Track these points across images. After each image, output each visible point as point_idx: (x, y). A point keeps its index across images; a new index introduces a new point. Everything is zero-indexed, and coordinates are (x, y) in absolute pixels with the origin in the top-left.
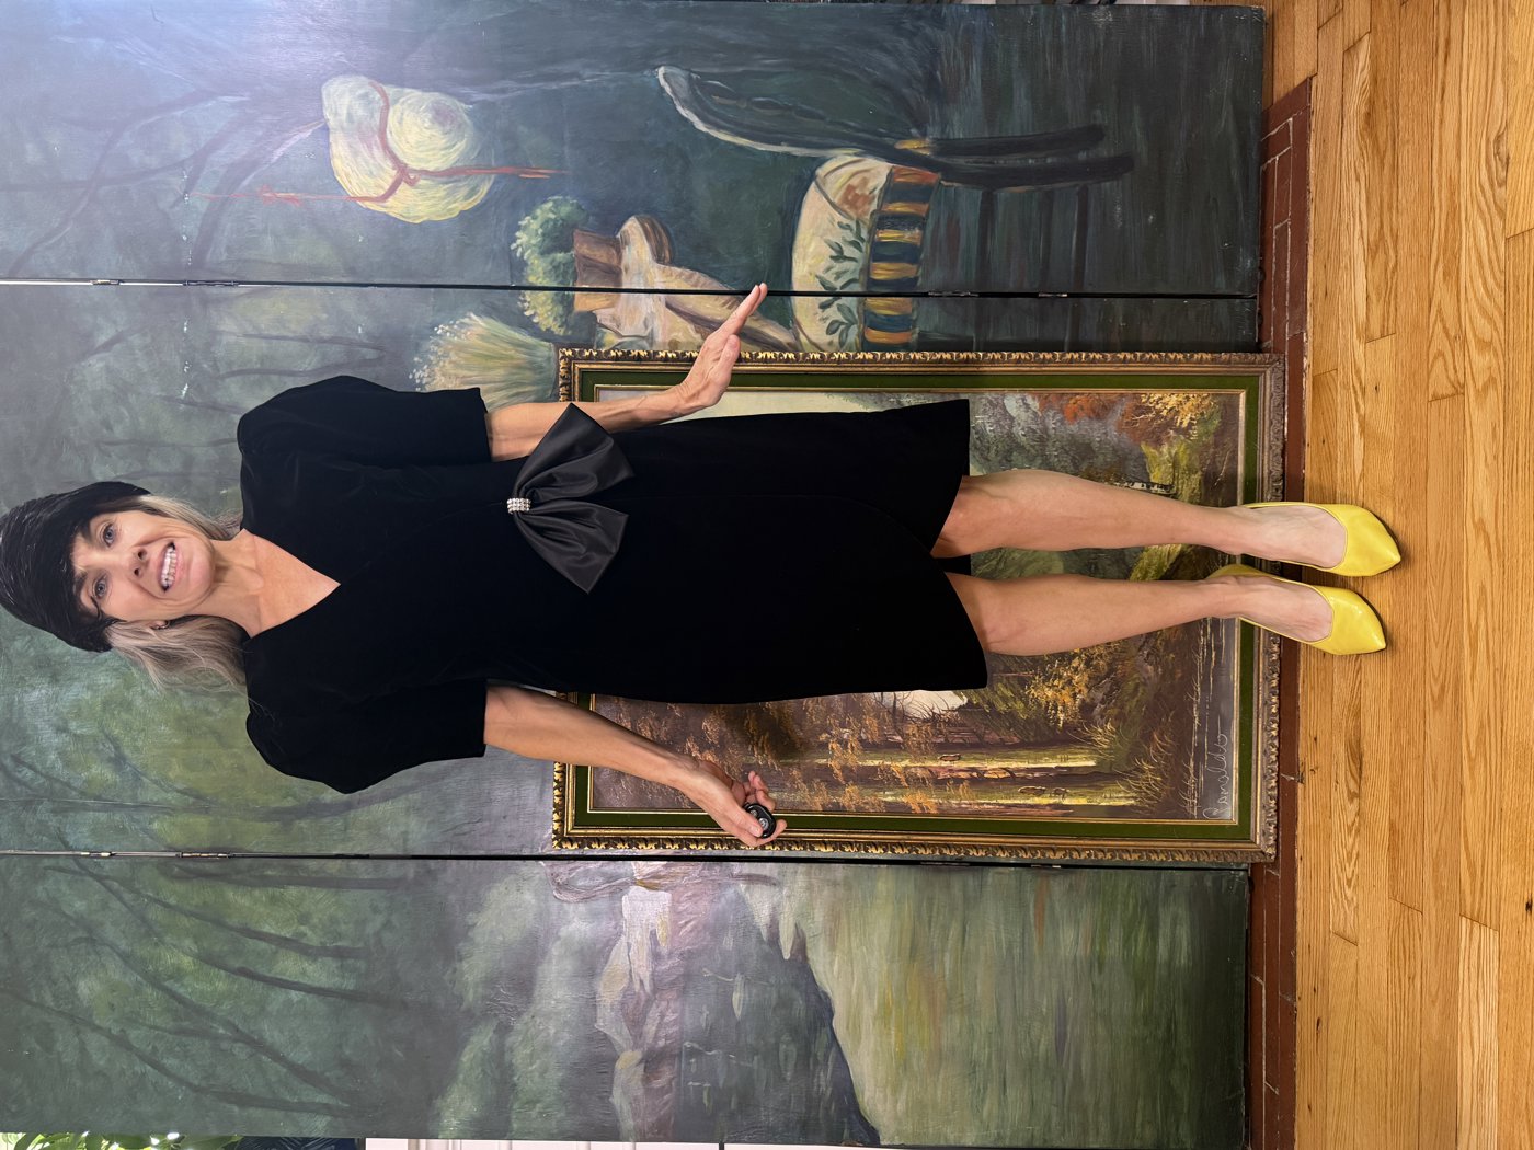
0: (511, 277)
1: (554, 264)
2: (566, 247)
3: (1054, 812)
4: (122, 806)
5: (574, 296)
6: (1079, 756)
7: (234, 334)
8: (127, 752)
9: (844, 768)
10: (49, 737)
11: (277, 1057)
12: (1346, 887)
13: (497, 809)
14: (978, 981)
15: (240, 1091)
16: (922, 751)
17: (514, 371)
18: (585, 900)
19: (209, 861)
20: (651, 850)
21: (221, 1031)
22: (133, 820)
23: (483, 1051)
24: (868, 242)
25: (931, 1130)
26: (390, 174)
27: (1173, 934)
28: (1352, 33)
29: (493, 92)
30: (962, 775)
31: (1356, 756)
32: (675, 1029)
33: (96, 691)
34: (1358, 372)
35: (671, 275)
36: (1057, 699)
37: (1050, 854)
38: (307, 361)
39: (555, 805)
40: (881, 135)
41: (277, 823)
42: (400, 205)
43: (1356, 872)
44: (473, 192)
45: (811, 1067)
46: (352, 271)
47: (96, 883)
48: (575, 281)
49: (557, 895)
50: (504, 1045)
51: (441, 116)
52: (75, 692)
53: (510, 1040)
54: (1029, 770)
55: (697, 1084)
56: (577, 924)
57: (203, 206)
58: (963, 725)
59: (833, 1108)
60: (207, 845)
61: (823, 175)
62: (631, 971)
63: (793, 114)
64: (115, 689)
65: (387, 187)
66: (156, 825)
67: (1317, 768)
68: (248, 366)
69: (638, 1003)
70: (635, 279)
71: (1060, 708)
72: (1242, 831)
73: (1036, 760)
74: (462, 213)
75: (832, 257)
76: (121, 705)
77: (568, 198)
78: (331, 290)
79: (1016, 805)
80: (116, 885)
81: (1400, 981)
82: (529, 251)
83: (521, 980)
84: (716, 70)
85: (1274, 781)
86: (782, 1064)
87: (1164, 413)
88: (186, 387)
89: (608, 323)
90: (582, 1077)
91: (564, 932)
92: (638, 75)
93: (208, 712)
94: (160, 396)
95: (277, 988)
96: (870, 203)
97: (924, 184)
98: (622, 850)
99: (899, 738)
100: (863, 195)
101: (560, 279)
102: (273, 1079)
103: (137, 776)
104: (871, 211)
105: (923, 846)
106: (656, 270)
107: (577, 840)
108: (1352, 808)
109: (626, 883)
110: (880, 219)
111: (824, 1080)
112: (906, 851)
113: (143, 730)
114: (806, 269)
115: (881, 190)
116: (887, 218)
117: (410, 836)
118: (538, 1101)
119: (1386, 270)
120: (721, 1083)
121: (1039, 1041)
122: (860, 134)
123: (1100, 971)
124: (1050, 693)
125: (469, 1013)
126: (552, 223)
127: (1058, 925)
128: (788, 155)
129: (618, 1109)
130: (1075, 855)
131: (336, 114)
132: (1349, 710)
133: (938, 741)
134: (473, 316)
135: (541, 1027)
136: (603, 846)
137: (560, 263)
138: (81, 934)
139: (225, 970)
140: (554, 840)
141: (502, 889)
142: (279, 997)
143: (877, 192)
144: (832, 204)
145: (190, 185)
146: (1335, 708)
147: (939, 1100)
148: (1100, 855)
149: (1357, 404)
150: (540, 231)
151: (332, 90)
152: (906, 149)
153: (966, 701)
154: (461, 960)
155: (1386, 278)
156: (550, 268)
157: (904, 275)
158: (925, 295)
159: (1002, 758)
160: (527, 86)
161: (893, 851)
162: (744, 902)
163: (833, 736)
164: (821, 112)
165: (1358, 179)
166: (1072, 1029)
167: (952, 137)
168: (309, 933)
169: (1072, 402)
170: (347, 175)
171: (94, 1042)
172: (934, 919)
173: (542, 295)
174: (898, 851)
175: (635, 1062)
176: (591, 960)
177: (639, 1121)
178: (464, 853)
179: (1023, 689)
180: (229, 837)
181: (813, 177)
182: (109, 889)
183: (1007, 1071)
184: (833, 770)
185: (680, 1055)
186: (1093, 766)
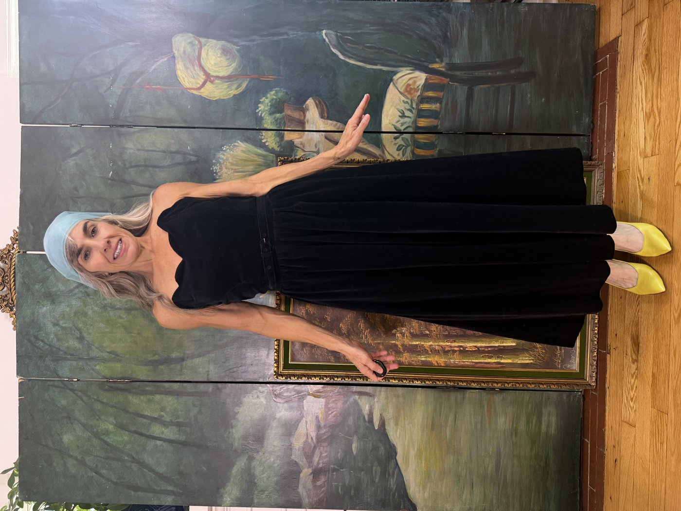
0: (257, 124)
1: (276, 119)
2: (281, 111)
3: (497, 366)
4: (83, 359)
5: (284, 133)
6: (508, 341)
7: (132, 149)
8: (85, 335)
9: (403, 345)
10: (50, 328)
11: (151, 470)
12: (630, 402)
13: (249, 361)
14: (462, 440)
15: (134, 485)
16: (438, 338)
17: (258, 167)
18: (287, 402)
19: (122, 384)
20: (317, 380)
21: (126, 458)
22: (87, 365)
23: (242, 469)
24: (416, 109)
25: (440, 505)
26: (202, 78)
27: (549, 420)
28: (639, 18)
29: (249, 41)
30: (456, 349)
31: (636, 343)
32: (327, 459)
33: (72, 307)
34: (640, 171)
35: (327, 124)
37: (495, 385)
38: (165, 161)
39: (275, 360)
40: (421, 61)
41: (151, 367)
42: (207, 92)
43: (635, 395)
44: (239, 86)
45: (387, 477)
46: (185, 121)
47: (71, 393)
48: (285, 126)
49: (275, 400)
50: (251, 466)
51: (225, 52)
52: (63, 308)
53: (254, 463)
54: (486, 347)
55: (336, 484)
56: (283, 412)
57: (119, 92)
59: (396, 494)
60: (120, 376)
61: (396, 79)
62: (307, 434)
63: (383, 51)
64: (79, 307)
65: (201, 84)
66: (98, 367)
67: (617, 348)
68: (139, 164)
69: (310, 448)
70: (311, 126)
72: (581, 375)
73: (489, 343)
74: (234, 95)
75: (399, 116)
76: (82, 314)
77: (282, 89)
78: (176, 130)
79: (480, 363)
80: (80, 393)
81: (656, 444)
82: (264, 113)
83: (259, 437)
84: (348, 32)
85: (595, 353)
86: (374, 475)
88: (111, 173)
89: (299, 146)
90: (285, 480)
91: (278, 415)
92: (313, 33)
93: (120, 317)
94: (100, 177)
95: (151, 439)
96: (417, 92)
97: (442, 83)
98: (304, 380)
99: (428, 332)
100: (414, 88)
101: (278, 126)
102: (149, 479)
103: (89, 346)
104: (418, 95)
105: (438, 380)
106: (321, 122)
107: (285, 375)
108: (634, 366)
109: (305, 395)
110: (421, 99)
111: (392, 483)
112: (431, 382)
113: (92, 325)
114: (388, 121)
115: (422, 86)
116: (425, 99)
117: (210, 373)
118: (266, 491)
119: (654, 126)
120: (347, 483)
121: (488, 467)
122: (414, 61)
123: (516, 436)
125: (236, 451)
126: (275, 100)
127: (497, 415)
128: (381, 70)
129: (301, 494)
130: (506, 385)
131: (178, 50)
132: (633, 323)
133: (445, 334)
134: (239, 142)
135: (267, 458)
136: (296, 378)
137: (278, 119)
138: (65, 415)
139: (128, 431)
140: (274, 375)
141: (251, 397)
142: (151, 444)
143: (420, 87)
144: (400, 92)
145: (113, 82)
146: (626, 321)
147: (443, 492)
148: (518, 385)
149: (639, 185)
150: (269, 104)
151: (177, 40)
152: (434, 68)
154: (232, 427)
155: (654, 129)
156: (273, 121)
157: (433, 124)
158: (441, 133)
159: (475, 341)
160: (264, 38)
161: (425, 382)
162: (358, 403)
163: (398, 331)
164: (395, 51)
165: (641, 84)
166: (503, 461)
167: (454, 62)
168: (165, 415)
170: (183, 78)
171: (71, 463)
172: (442, 413)
173: (270, 133)
174: (427, 382)
175: (309, 474)
176: (290, 428)
177: (311, 500)
178: (234, 381)
180: (130, 372)
181: (391, 80)
182: (77, 395)
183: (474, 480)
184: (398, 346)
185: (329, 471)
186: (515, 346)
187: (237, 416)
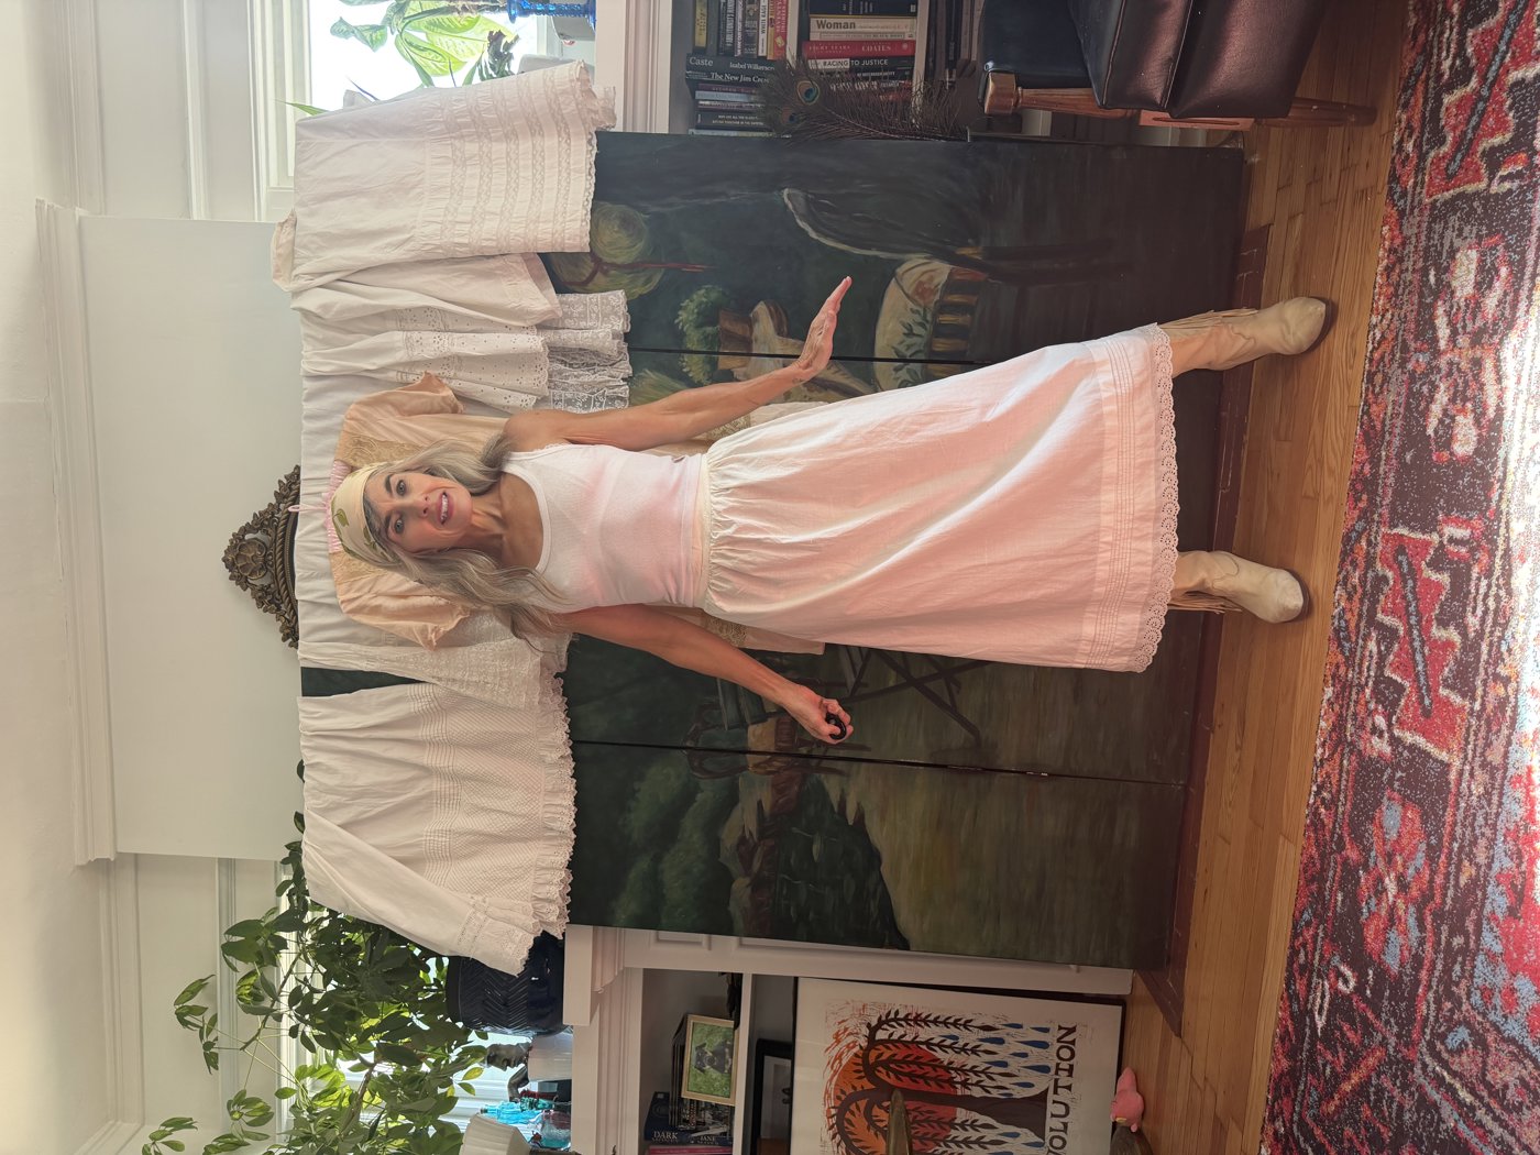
0: (674, 342)
1: (705, 335)
2: (713, 321)
5: (717, 358)
14: (984, 847)
18: (714, 776)
23: (644, 873)
24: (932, 323)
26: (588, 265)
27: (1127, 826)
28: (1294, 206)
29: (663, 206)
32: (772, 865)
35: (787, 345)
40: (946, 243)
43: (1234, 798)
44: (647, 280)
45: (865, 896)
48: (719, 347)
49: (696, 772)
50: (657, 869)
51: (626, 223)
53: (662, 866)
55: (786, 903)
56: (708, 792)
59: (879, 923)
61: (901, 273)
62: (743, 827)
63: (881, 226)
65: (587, 275)
69: (747, 846)
70: (762, 347)
74: (640, 295)
75: (904, 334)
77: (716, 286)
82: (688, 325)
83: (670, 828)
84: (826, 193)
86: (845, 893)
90: (709, 893)
91: (699, 797)
92: (769, 194)
96: (935, 294)
97: (976, 281)
100: (930, 289)
101: (709, 345)
104: (935, 300)
106: (777, 340)
109: (742, 768)
110: (941, 306)
111: (873, 906)
114: (885, 342)
115: (943, 285)
116: (947, 306)
118: (679, 907)
120: (803, 902)
121: (1025, 891)
122: (930, 243)
123: (1071, 847)
125: (634, 847)
126: (703, 306)
127: (1043, 813)
128: (876, 257)
129: (733, 915)
134: (646, 371)
135: (682, 858)
137: (708, 335)
141: (656, 768)
143: (940, 287)
144: (907, 295)
150: (696, 310)
152: (964, 255)
154: (630, 812)
156: (702, 337)
157: (958, 348)
160: (687, 201)
162: (823, 788)
164: (902, 225)
166: (1049, 883)
167: (998, 246)
172: (955, 804)
173: (695, 357)
175: (745, 884)
177: (748, 924)
181: (893, 274)
183: (1001, 909)
185: (776, 882)
187: (637, 795)
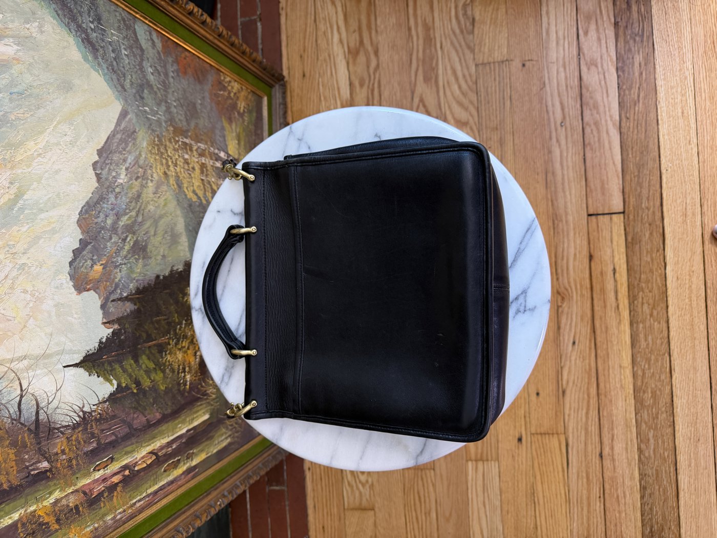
3: (187, 478)
6: (200, 413)
16: (74, 469)
30: (116, 479)
36: (185, 361)
54: (169, 444)
58: (114, 417)
71: (187, 369)
73: (173, 431)
79: (161, 489)
87: (232, 95)
99: (45, 465)
124: (180, 355)
133: (90, 448)
153: (115, 386)
159: (150, 440)
169: (183, 55)
179: (162, 358)
186: (209, 419)
